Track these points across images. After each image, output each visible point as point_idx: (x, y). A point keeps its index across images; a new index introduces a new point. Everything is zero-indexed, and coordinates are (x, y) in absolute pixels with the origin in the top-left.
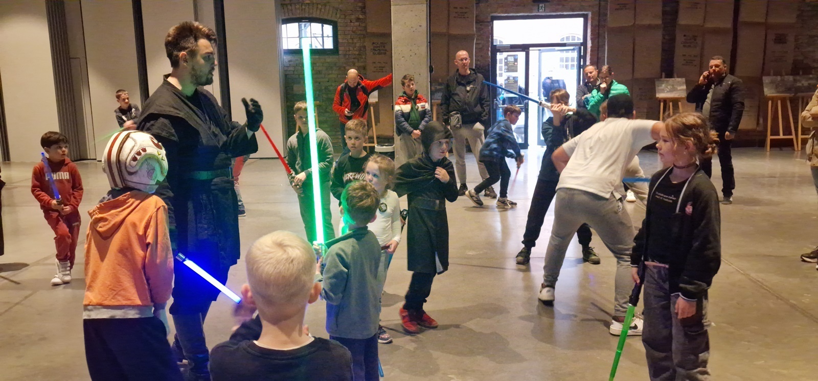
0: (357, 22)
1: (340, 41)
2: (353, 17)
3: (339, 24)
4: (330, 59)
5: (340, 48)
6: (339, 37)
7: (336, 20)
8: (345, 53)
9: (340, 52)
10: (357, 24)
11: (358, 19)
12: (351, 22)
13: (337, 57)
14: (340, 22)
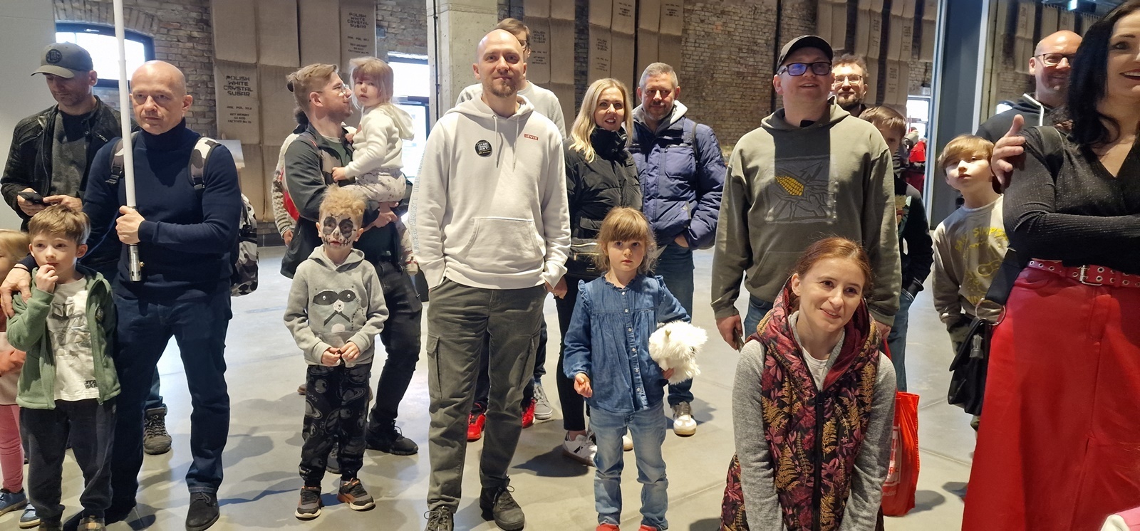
0: (189, 41)
2: (182, 33)
3: (155, 43)
7: (151, 35)
10: (191, 45)
11: (191, 38)
12: (178, 41)
14: (158, 39)
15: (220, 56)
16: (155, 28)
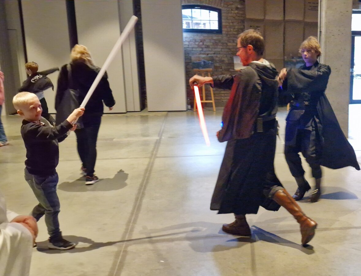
0: (236, 10)
1: (223, 24)
2: (233, 6)
3: (222, 12)
4: (215, 37)
5: (223, 29)
6: (223, 21)
7: (221, 8)
8: (227, 33)
9: (224, 32)
10: (236, 12)
11: (237, 8)
12: (232, 10)
13: (221, 35)
14: (224, 10)
15: (248, 17)
16: (222, 5)
